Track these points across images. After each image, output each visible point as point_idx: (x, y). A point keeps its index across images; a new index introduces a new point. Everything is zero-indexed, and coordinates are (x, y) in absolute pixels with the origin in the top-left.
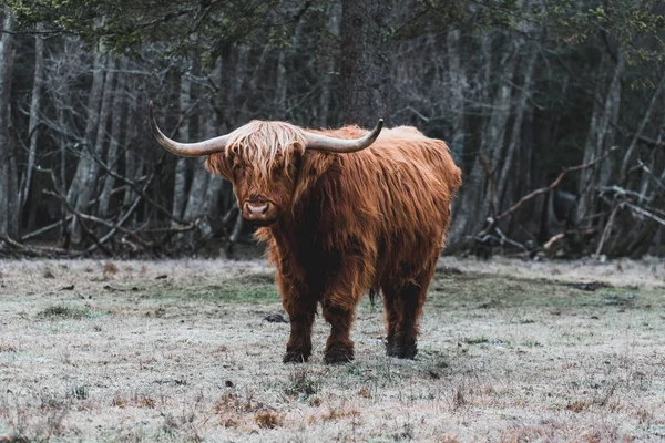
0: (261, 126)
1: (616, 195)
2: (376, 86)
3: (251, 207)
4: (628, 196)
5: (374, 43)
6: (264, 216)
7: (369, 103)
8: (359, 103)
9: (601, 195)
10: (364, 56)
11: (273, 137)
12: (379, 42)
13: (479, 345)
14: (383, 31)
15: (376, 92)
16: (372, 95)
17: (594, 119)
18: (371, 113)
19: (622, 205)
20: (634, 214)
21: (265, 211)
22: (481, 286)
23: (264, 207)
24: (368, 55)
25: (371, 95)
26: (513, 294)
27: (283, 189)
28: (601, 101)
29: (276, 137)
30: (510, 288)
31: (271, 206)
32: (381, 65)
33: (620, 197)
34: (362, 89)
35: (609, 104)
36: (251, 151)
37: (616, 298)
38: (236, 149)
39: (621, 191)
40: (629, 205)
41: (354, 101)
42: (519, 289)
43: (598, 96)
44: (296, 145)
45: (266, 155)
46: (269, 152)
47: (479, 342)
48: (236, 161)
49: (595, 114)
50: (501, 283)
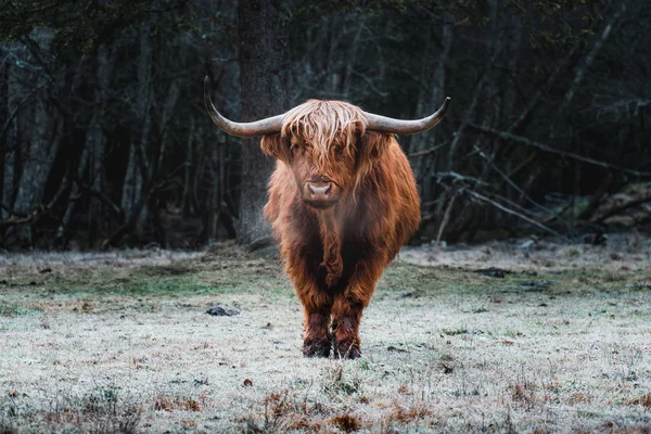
0: (320, 104)
1: (455, 181)
2: (276, 72)
3: (312, 187)
4: (465, 181)
5: (273, 28)
6: (327, 196)
7: (270, 88)
8: (259, 89)
9: (438, 181)
10: (263, 41)
11: (334, 116)
12: (278, 27)
13: (460, 336)
14: (282, 15)
15: (276, 78)
16: (272, 81)
17: (420, 106)
18: (271, 99)
19: (461, 191)
20: (473, 199)
21: (328, 191)
22: (393, 274)
23: (327, 187)
24: (267, 40)
25: (270, 82)
26: (428, 283)
27: (344, 169)
28: (427, 86)
29: (337, 117)
30: (423, 276)
31: (334, 186)
32: (279, 50)
33: (459, 182)
34: (262, 75)
35: (436, 90)
36: (311, 130)
37: (532, 284)
38: (294, 128)
39: (459, 177)
40: (468, 191)
41: (253, 87)
42: (433, 276)
43: (424, 83)
44: (358, 124)
45: (326, 133)
46: (330, 131)
47: (459, 333)
48: (294, 140)
49: (421, 101)
50: (413, 271)
